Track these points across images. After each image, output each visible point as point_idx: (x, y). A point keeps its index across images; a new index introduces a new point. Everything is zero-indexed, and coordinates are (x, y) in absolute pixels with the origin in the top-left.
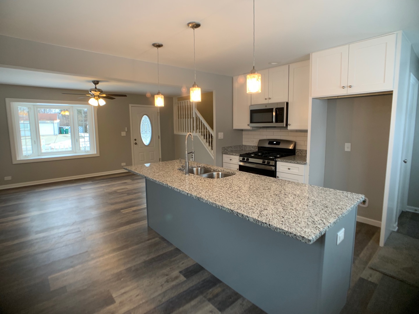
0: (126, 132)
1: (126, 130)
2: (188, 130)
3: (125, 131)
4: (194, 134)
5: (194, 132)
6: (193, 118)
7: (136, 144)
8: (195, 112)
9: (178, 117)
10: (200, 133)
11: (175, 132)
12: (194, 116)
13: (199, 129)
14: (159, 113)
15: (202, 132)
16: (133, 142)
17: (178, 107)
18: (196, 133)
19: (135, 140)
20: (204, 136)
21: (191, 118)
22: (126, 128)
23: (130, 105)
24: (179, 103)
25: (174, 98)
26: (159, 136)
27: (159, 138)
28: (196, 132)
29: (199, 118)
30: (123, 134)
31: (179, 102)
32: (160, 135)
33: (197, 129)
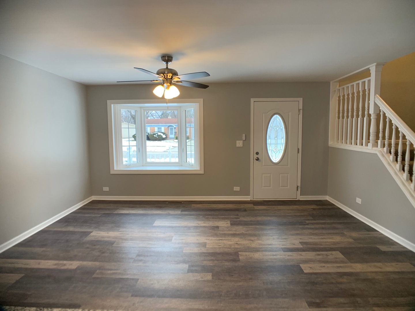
0: (244, 140)
1: (244, 138)
2: (362, 139)
3: (241, 139)
4: (369, 149)
5: (370, 145)
6: (369, 115)
7: (258, 159)
8: (375, 103)
9: (337, 115)
10: (385, 149)
11: (331, 143)
12: (371, 112)
13: (384, 138)
14: (301, 111)
15: (390, 145)
16: (253, 156)
17: (339, 97)
18: (375, 148)
19: (257, 153)
20: (396, 154)
21: (363, 116)
22: (244, 135)
23: (252, 100)
24: (341, 90)
25: (331, 83)
26: (298, 149)
27: (298, 152)
28: (376, 145)
29: (384, 114)
30: (239, 144)
31: (341, 88)
32: (300, 147)
33: (378, 138)
